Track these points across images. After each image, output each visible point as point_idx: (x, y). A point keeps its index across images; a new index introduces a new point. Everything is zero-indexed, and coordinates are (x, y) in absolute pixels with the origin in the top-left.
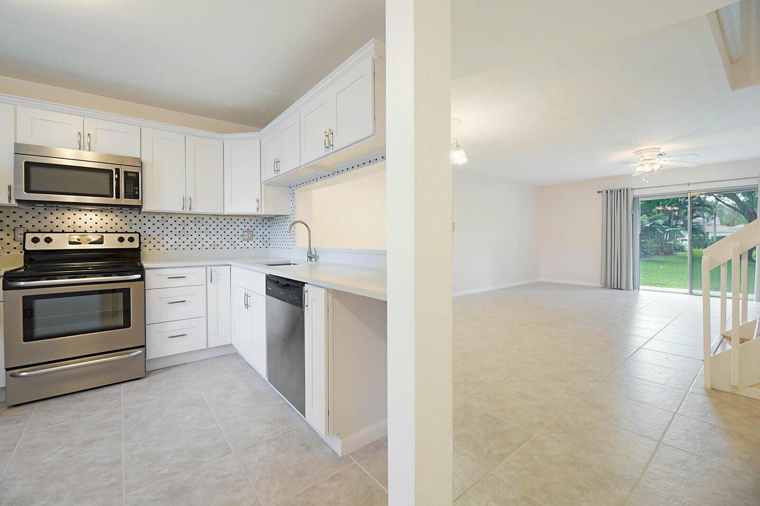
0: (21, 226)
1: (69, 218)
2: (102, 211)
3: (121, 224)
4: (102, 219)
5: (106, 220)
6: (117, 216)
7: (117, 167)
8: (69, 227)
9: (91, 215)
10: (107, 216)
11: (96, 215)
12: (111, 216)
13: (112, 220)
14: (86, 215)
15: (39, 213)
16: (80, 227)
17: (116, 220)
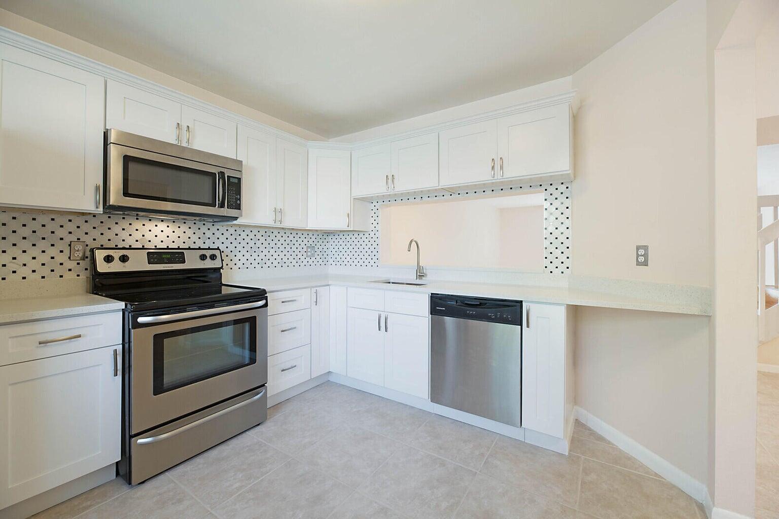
0: (79, 239)
1: (137, 230)
2: (174, 222)
3: (194, 238)
4: (174, 232)
5: (179, 232)
6: (190, 228)
7: (222, 170)
8: (137, 241)
9: (162, 226)
10: (179, 227)
11: (168, 226)
12: (184, 228)
13: (184, 232)
14: (156, 226)
15: (102, 222)
16: (150, 241)
17: (189, 233)
